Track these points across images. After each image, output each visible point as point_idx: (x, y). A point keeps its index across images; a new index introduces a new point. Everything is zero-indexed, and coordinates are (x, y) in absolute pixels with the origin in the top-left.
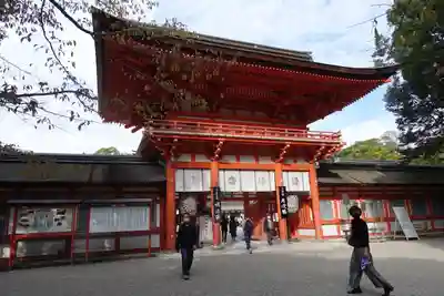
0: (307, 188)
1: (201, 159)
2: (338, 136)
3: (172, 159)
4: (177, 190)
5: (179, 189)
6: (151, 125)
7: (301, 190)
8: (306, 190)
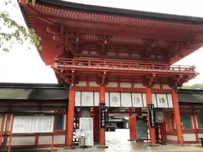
0: (171, 106)
1: (93, 84)
2: (193, 68)
3: (72, 84)
4: (76, 105)
6: (56, 61)
7: (167, 107)
8: (170, 107)
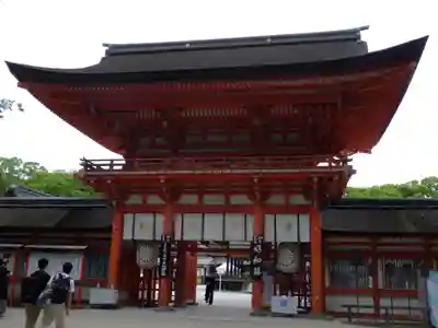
0: (305, 238)
1: (154, 200)
4: (124, 238)
5: (127, 236)
8: (302, 241)
